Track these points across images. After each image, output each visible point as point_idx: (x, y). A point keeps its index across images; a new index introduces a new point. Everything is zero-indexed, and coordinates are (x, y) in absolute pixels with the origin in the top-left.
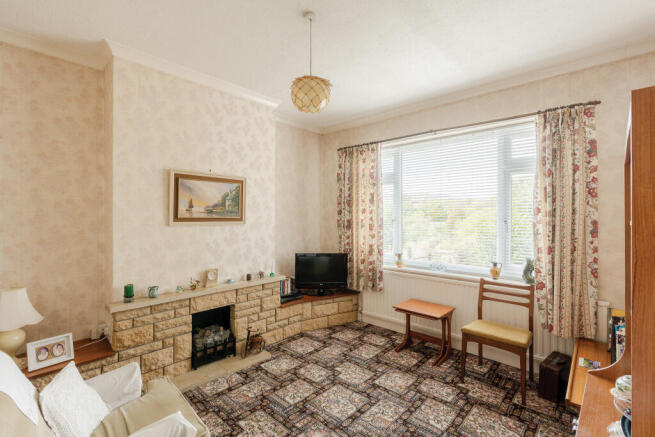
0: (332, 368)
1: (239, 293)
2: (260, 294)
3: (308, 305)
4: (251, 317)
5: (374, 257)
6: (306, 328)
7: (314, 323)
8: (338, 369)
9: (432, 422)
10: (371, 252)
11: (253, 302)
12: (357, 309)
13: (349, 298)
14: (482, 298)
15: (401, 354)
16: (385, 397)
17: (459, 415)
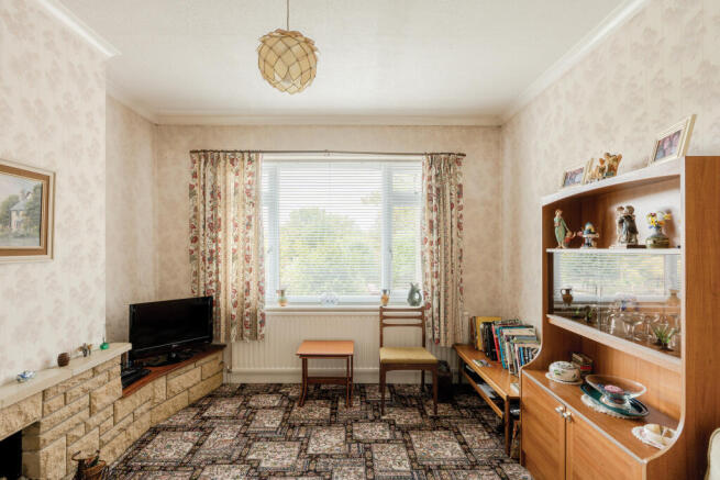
0: (242, 459)
1: (50, 395)
2: (87, 385)
3: (161, 382)
4: (71, 433)
5: (251, 298)
6: (160, 418)
7: (169, 406)
8: (250, 457)
9: (396, 467)
10: (247, 292)
11: (75, 405)
12: (224, 369)
13: (214, 356)
14: (383, 325)
15: (307, 407)
16: (335, 465)
17: (408, 448)
